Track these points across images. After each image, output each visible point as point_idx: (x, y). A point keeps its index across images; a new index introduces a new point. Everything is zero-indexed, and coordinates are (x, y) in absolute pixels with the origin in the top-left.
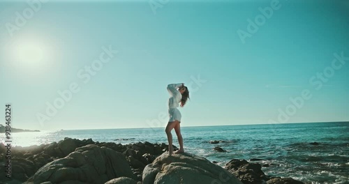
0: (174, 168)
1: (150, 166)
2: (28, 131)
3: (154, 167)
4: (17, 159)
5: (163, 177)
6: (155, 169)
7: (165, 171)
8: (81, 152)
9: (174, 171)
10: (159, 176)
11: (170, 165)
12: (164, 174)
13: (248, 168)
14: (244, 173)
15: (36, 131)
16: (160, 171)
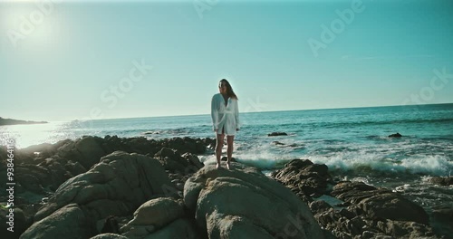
0: (220, 184)
1: (192, 180)
2: (32, 122)
3: (197, 181)
4: (27, 167)
5: (208, 195)
6: (198, 184)
7: (210, 187)
8: (108, 162)
9: (220, 188)
10: (204, 194)
11: (215, 181)
12: (209, 192)
13: (311, 170)
14: (306, 177)
15: (43, 122)
16: (204, 187)
